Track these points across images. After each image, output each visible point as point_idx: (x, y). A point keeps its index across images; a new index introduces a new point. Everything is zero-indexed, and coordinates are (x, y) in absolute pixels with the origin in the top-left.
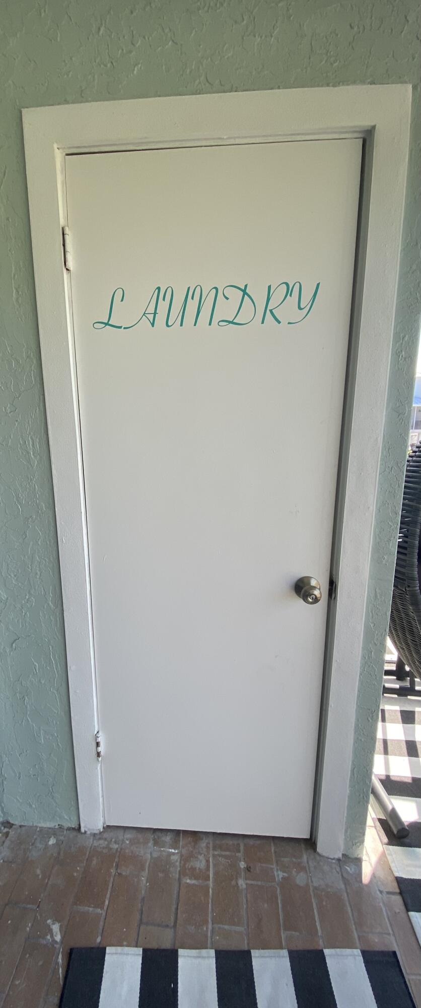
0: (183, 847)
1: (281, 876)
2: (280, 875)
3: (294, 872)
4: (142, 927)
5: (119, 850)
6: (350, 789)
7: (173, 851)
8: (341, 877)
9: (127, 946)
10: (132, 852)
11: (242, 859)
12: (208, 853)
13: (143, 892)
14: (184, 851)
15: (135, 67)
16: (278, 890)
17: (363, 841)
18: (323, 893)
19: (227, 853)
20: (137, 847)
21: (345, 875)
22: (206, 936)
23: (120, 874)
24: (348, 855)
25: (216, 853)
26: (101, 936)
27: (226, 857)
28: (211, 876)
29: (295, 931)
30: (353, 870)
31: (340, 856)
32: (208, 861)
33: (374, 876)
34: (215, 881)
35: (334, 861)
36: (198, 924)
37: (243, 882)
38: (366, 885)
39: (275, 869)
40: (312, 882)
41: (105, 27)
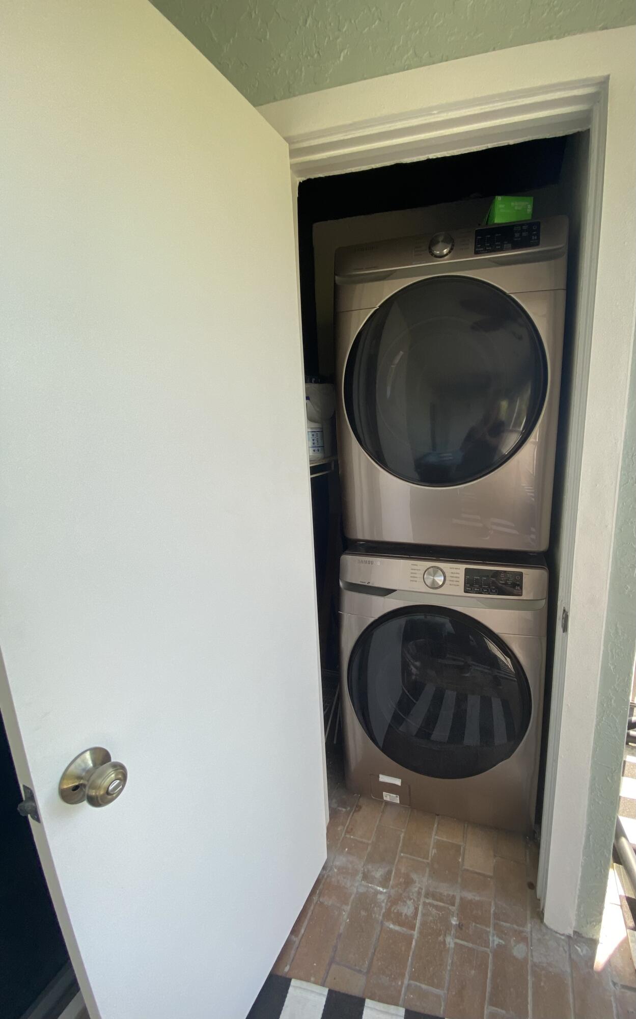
0: (392, 887)
1: (496, 943)
2: (495, 941)
3: (512, 941)
4: (334, 966)
5: (325, 877)
6: (585, 857)
7: (381, 889)
8: (568, 956)
9: (316, 983)
10: (338, 881)
11: (455, 914)
12: (419, 900)
13: (342, 928)
14: (393, 892)
15: (341, 53)
16: (491, 957)
17: (600, 921)
18: (543, 972)
19: (441, 904)
20: (344, 878)
21: (574, 956)
22: (400, 992)
23: (322, 903)
24: (581, 934)
25: (427, 901)
26: (290, 966)
27: (436, 907)
28: (418, 925)
29: (502, 1008)
30: (585, 952)
31: (572, 933)
32: (416, 909)
33: (609, 963)
34: (421, 933)
35: (563, 937)
36: (393, 976)
37: (451, 940)
38: (599, 973)
39: (491, 934)
40: (532, 956)
41: (312, 18)
